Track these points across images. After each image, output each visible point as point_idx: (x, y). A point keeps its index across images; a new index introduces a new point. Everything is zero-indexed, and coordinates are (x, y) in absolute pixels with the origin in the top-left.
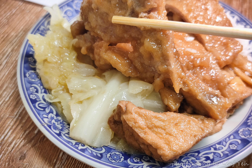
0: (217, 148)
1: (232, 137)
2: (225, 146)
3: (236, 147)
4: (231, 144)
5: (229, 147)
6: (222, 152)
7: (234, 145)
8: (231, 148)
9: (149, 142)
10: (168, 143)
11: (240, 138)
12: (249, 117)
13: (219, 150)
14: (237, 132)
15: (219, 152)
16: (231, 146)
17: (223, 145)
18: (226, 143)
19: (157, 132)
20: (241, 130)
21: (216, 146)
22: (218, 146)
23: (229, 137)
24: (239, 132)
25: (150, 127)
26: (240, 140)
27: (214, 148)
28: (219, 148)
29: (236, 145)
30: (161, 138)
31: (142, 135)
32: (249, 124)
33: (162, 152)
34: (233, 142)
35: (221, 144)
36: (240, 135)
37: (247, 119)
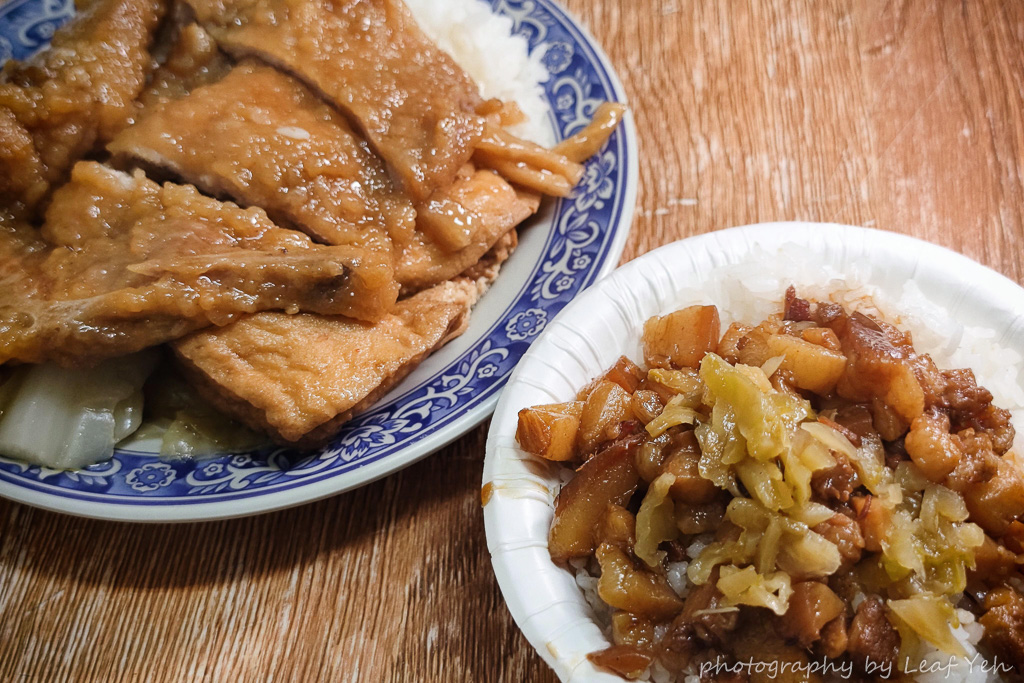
0: (445, 384)
1: (488, 345)
2: (465, 376)
3: (495, 369)
4: (481, 365)
5: (476, 374)
6: (455, 393)
7: (490, 366)
8: (481, 376)
9: (240, 393)
10: (295, 392)
11: (508, 343)
12: (537, 278)
13: (449, 387)
14: (500, 329)
15: (449, 394)
16: (480, 370)
17: (460, 373)
18: (470, 365)
19: (263, 364)
20: (513, 321)
21: (442, 382)
22: (446, 379)
23: (479, 348)
24: (507, 328)
25: (242, 352)
26: (506, 347)
27: (436, 388)
28: (448, 384)
29: (494, 365)
30: (274, 379)
31: (219, 377)
32: (534, 298)
33: (276, 418)
34: (487, 360)
35: (458, 371)
36: (509, 335)
37: (533, 285)
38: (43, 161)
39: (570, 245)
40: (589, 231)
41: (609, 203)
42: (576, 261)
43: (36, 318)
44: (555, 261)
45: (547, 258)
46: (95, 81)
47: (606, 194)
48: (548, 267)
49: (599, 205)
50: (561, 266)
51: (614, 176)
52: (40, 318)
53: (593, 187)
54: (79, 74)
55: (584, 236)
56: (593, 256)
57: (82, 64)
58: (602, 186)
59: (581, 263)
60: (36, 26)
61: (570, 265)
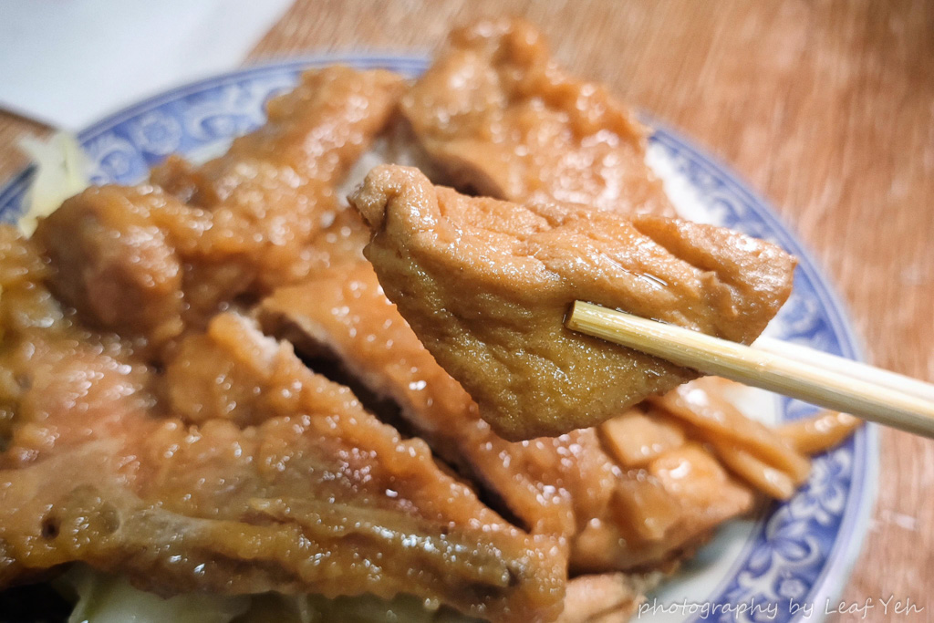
12: (730, 590)
37: (723, 600)
38: (187, 299)
39: (779, 561)
40: (807, 549)
41: (837, 520)
42: (784, 585)
43: (122, 522)
44: (758, 573)
45: (746, 567)
46: (270, 214)
47: (835, 505)
48: (746, 580)
49: (823, 518)
50: (764, 586)
51: (847, 484)
52: (127, 523)
53: (817, 489)
54: (253, 200)
55: (798, 552)
56: (809, 585)
57: (261, 189)
58: (831, 493)
59: (793, 590)
60: (212, 118)
61: (777, 587)
